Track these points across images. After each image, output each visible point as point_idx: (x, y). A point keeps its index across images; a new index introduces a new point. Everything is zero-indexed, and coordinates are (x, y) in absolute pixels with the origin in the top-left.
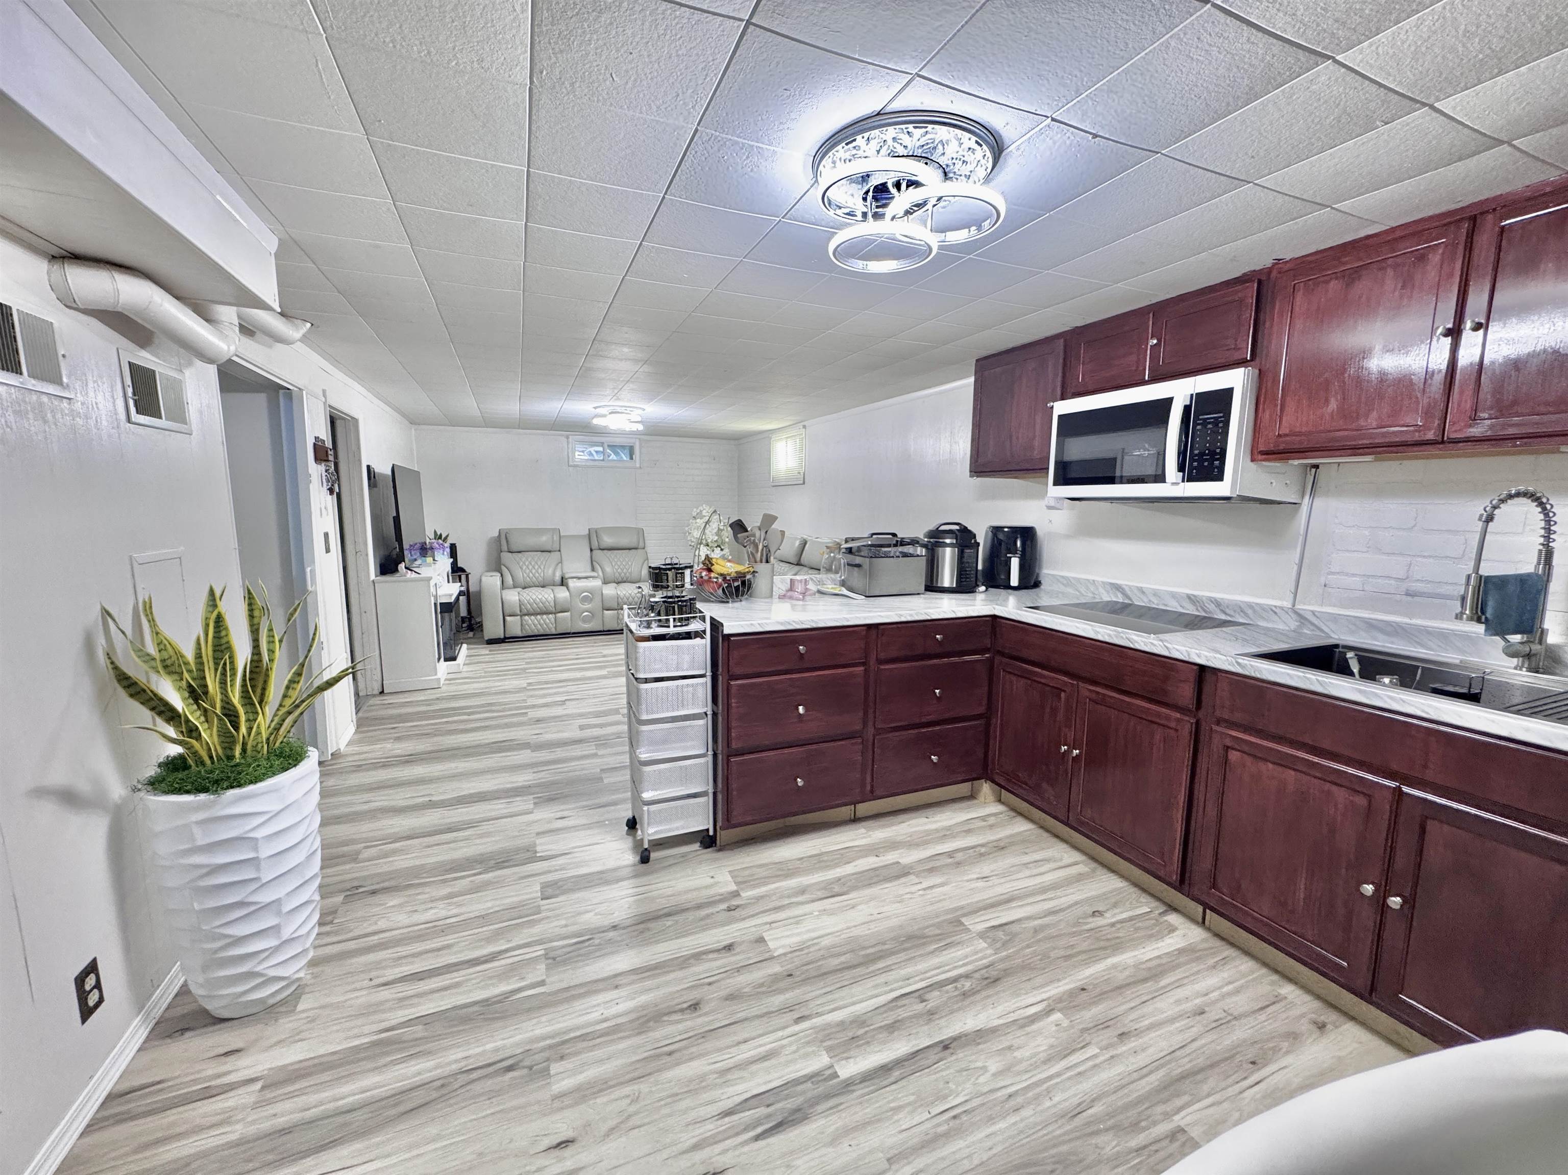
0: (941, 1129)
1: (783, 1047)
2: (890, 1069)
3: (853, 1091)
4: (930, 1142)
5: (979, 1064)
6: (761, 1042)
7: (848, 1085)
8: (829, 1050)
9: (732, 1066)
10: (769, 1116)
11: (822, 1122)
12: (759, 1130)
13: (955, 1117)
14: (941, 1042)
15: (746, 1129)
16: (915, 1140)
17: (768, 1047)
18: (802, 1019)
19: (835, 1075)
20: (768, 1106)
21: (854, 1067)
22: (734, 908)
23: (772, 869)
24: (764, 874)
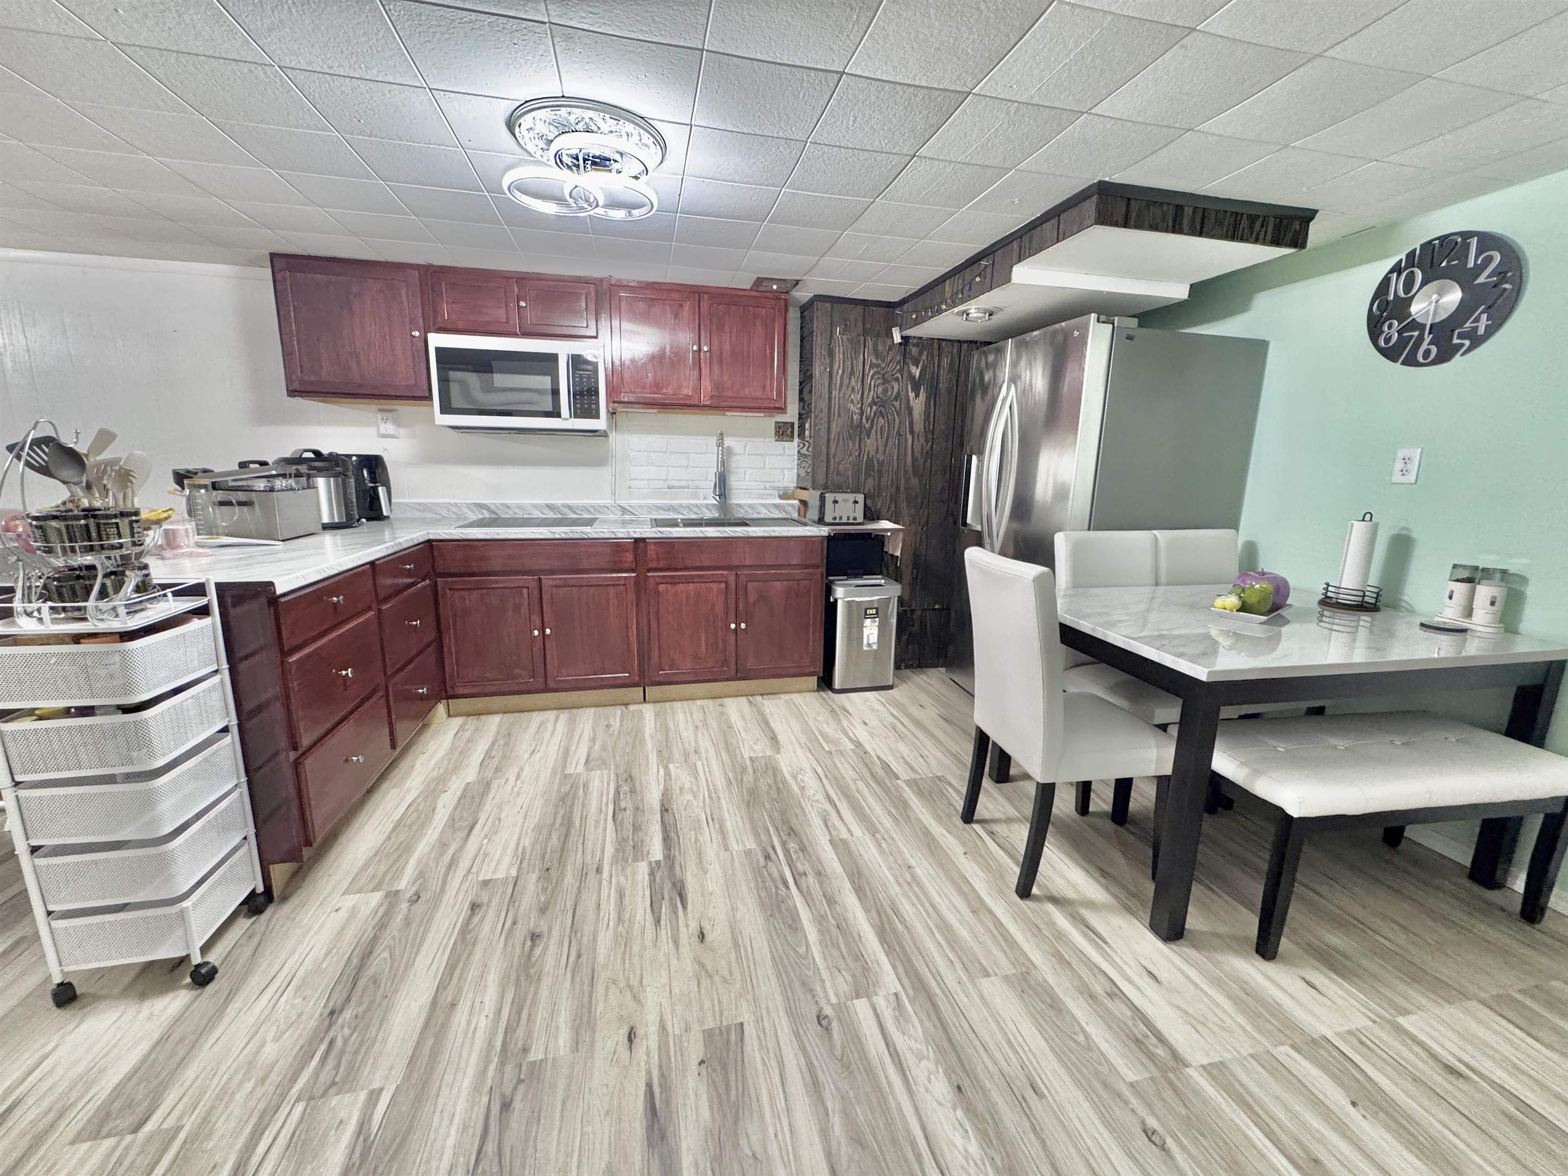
0: (717, 826)
1: (618, 883)
2: (668, 836)
3: (674, 856)
4: (723, 832)
5: (685, 802)
6: (606, 895)
7: (669, 858)
8: (635, 860)
9: (617, 915)
10: (671, 899)
11: (688, 874)
12: (679, 905)
13: (713, 819)
14: (661, 811)
15: (675, 912)
16: (719, 837)
17: (613, 891)
18: (599, 870)
19: (658, 863)
20: (663, 898)
21: (657, 853)
22: (415, 898)
23: (379, 860)
24: (383, 868)
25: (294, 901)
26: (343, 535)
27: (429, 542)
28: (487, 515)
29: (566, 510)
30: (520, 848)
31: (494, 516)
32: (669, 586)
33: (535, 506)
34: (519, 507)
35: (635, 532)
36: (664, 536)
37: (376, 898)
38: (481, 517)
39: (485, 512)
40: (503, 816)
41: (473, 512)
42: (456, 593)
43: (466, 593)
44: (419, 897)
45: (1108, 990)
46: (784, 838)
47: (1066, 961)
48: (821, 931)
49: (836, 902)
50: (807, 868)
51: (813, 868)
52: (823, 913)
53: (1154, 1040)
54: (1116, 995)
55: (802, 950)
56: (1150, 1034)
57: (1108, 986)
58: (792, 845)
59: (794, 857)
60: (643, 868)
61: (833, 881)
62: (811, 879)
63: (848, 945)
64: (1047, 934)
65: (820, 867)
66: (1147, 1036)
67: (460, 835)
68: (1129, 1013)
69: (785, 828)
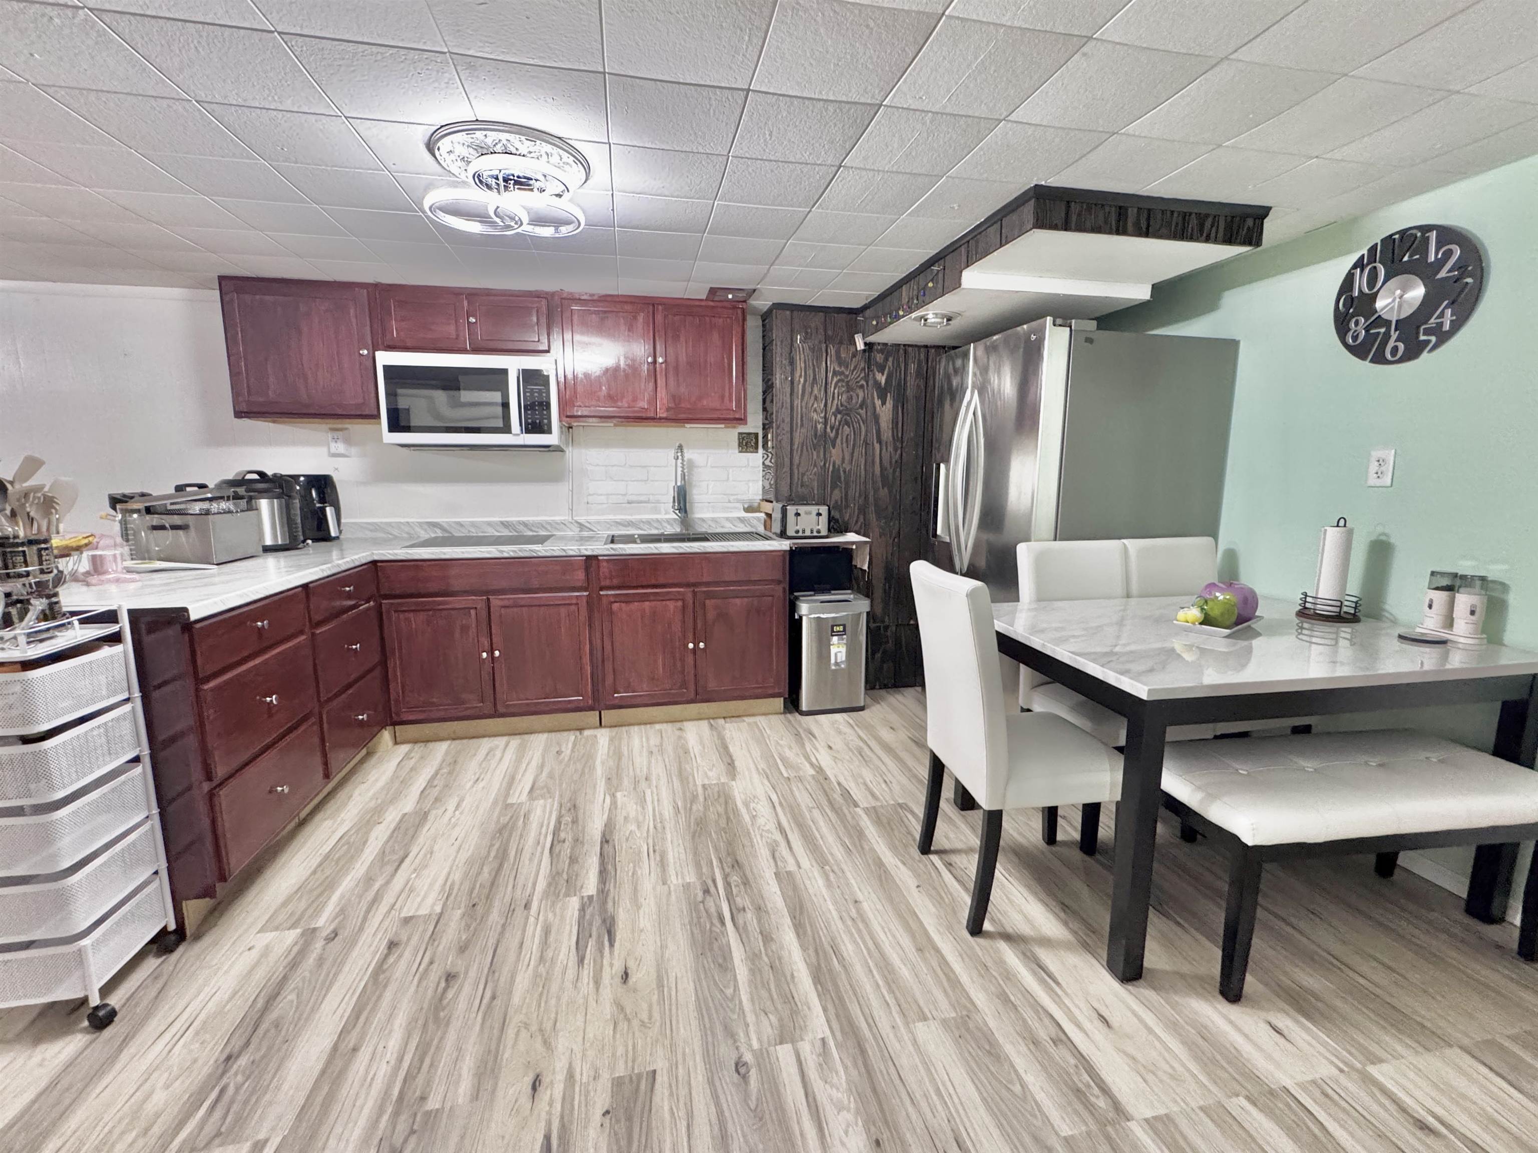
0: (658, 858)
1: (546, 920)
2: (605, 869)
3: (609, 890)
4: (663, 864)
5: (628, 833)
6: (531, 933)
7: (603, 892)
8: (567, 895)
9: (539, 954)
10: (599, 936)
11: (621, 910)
12: (607, 943)
13: (654, 851)
14: (602, 842)
15: (601, 951)
16: (658, 870)
17: (539, 928)
18: (527, 906)
19: (590, 898)
20: (590, 936)
21: (591, 886)
22: (333, 935)
23: (301, 897)
24: (303, 905)
25: (206, 941)
26: (286, 557)
27: (374, 563)
28: (439, 533)
29: (521, 528)
30: (449, 884)
31: (446, 535)
32: (623, 605)
33: (489, 524)
34: (473, 524)
35: (586, 550)
36: (617, 553)
37: (292, 936)
38: (433, 535)
39: (438, 531)
40: (436, 848)
41: (425, 530)
42: (402, 616)
43: (411, 615)
44: (336, 935)
45: (1054, 1036)
46: (727, 870)
47: (1012, 1003)
48: (752, 971)
49: (772, 939)
50: (747, 903)
51: (753, 902)
52: (757, 952)
53: (1096, 1091)
54: (1061, 1041)
55: (729, 992)
56: (1092, 1084)
57: (1053, 1030)
58: (735, 878)
59: (735, 891)
60: (574, 903)
61: (772, 916)
62: (750, 915)
63: (778, 986)
64: (994, 973)
65: (761, 902)
66: (1089, 1086)
67: (389, 869)
68: (1073, 1061)
69: (729, 859)
